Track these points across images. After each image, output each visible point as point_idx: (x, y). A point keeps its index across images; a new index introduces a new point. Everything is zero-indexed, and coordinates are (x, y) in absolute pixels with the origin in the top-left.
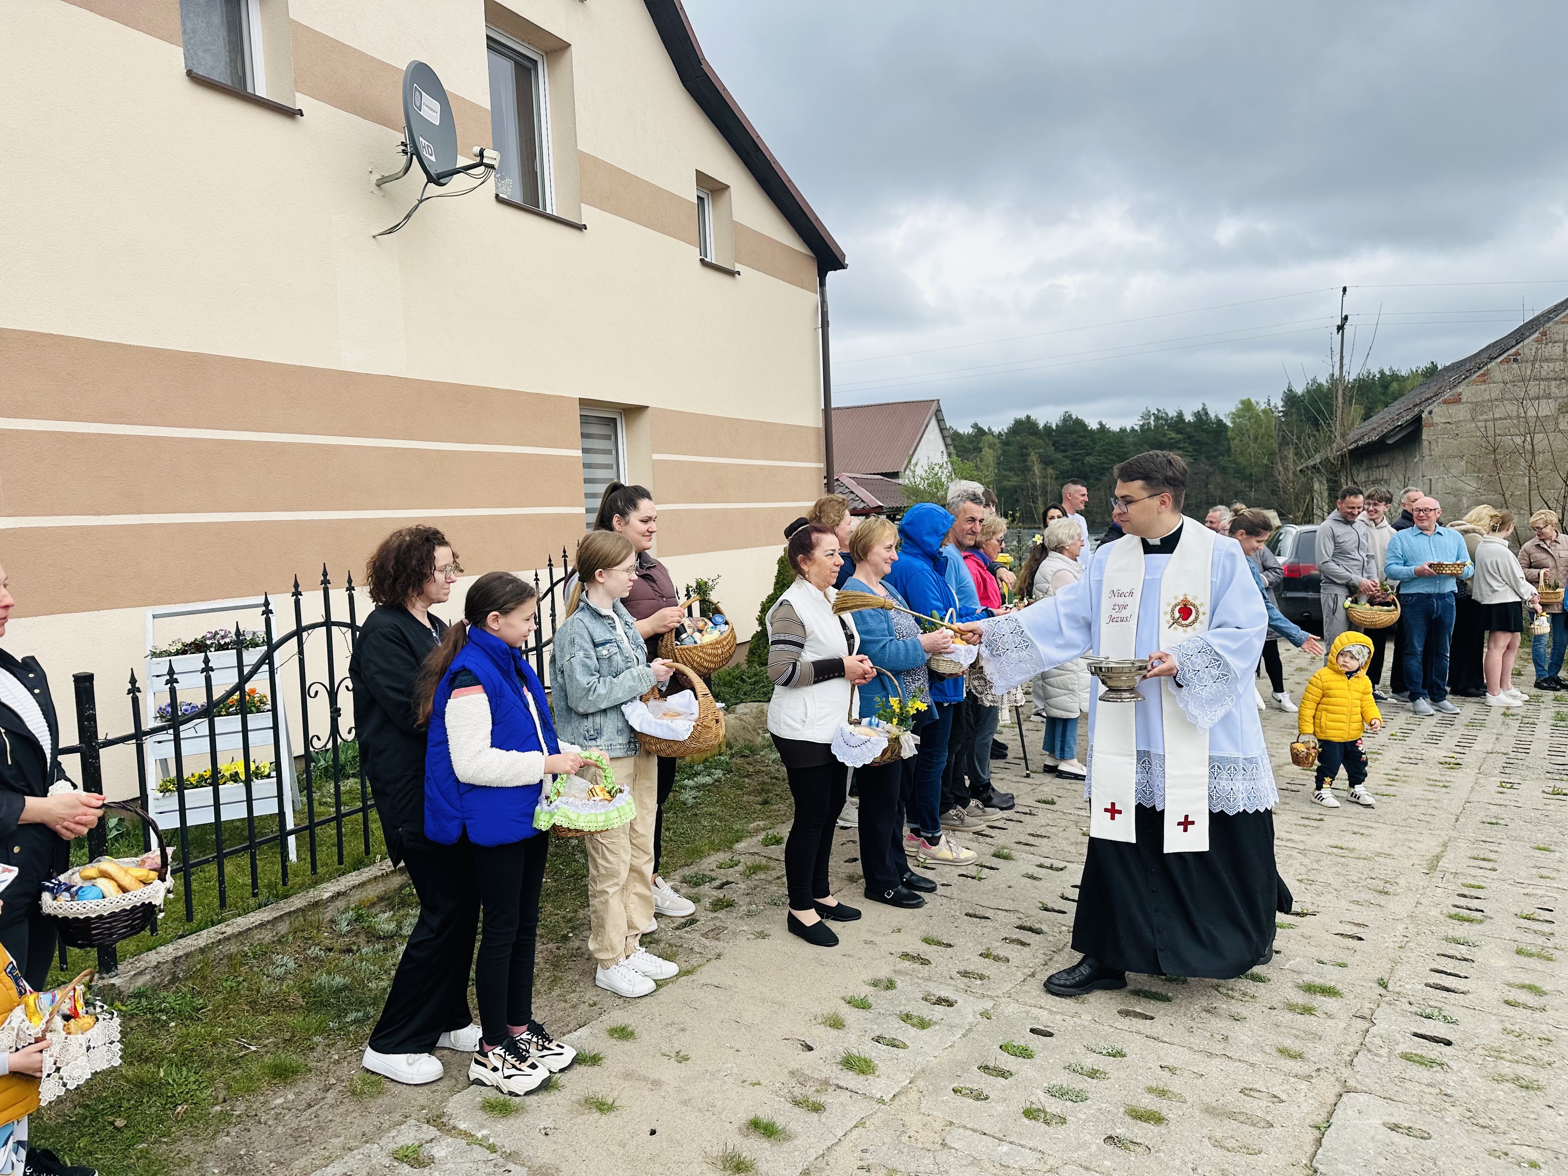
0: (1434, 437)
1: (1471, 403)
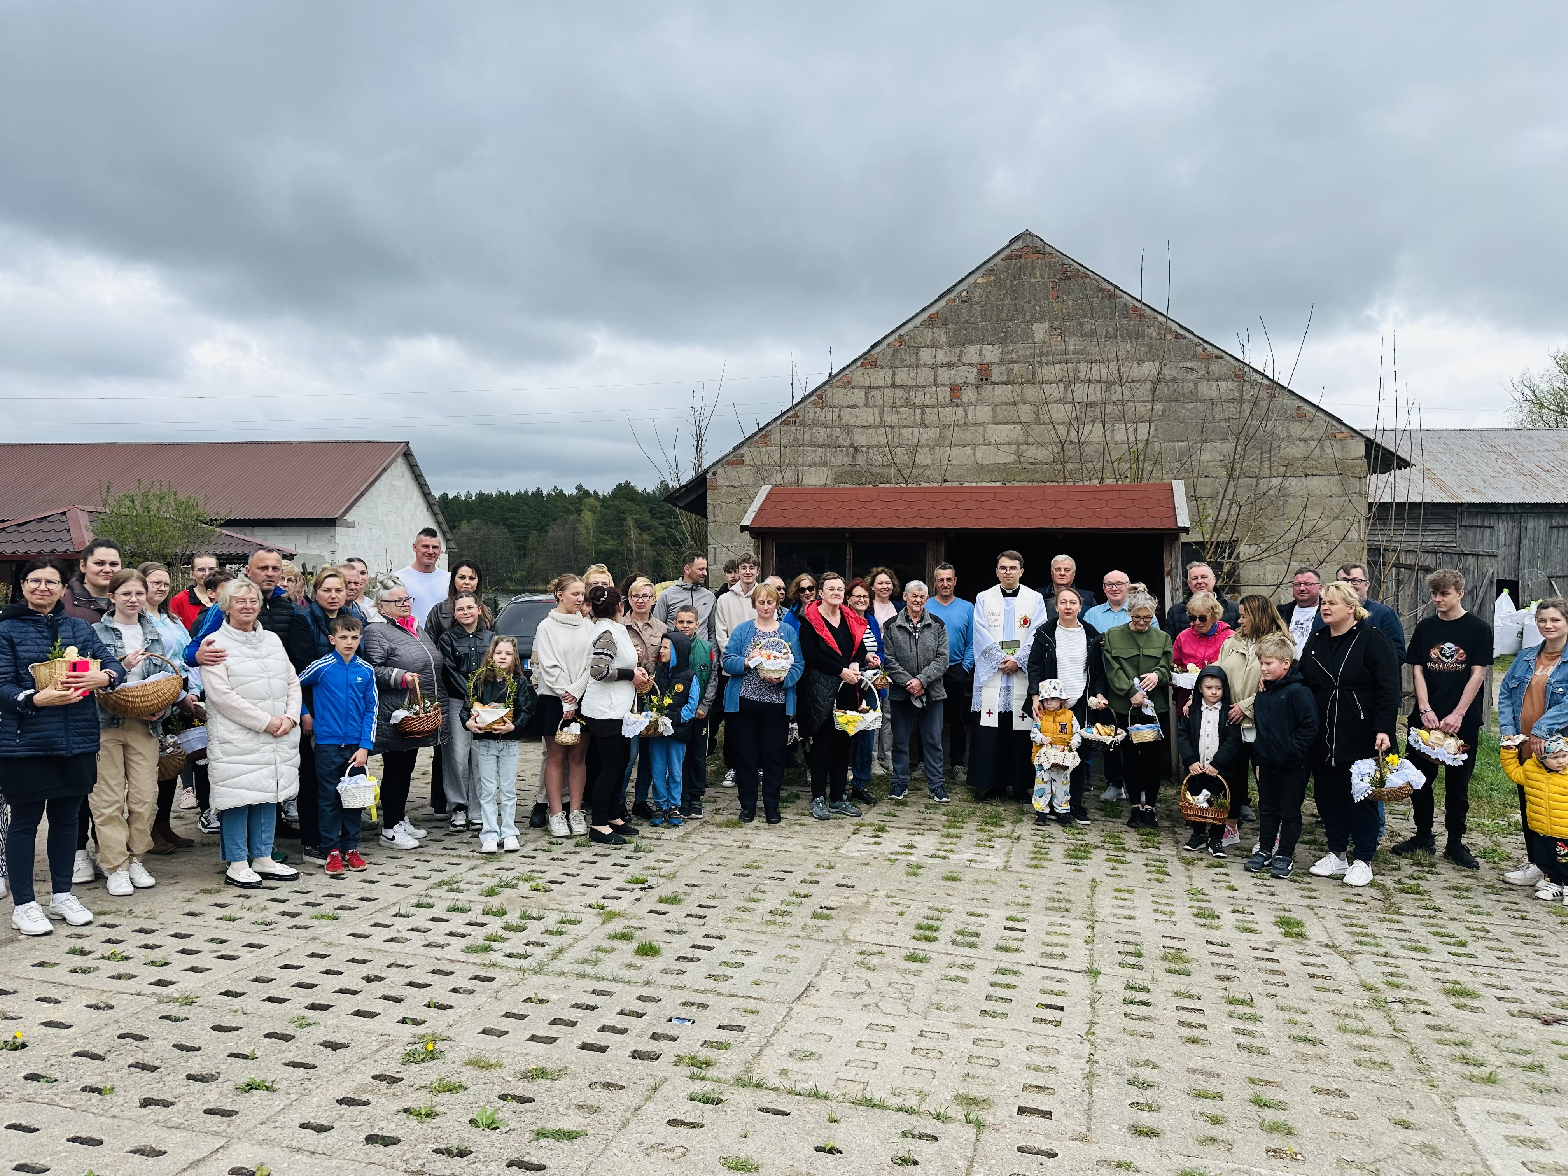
0: (718, 502)
1: (754, 466)
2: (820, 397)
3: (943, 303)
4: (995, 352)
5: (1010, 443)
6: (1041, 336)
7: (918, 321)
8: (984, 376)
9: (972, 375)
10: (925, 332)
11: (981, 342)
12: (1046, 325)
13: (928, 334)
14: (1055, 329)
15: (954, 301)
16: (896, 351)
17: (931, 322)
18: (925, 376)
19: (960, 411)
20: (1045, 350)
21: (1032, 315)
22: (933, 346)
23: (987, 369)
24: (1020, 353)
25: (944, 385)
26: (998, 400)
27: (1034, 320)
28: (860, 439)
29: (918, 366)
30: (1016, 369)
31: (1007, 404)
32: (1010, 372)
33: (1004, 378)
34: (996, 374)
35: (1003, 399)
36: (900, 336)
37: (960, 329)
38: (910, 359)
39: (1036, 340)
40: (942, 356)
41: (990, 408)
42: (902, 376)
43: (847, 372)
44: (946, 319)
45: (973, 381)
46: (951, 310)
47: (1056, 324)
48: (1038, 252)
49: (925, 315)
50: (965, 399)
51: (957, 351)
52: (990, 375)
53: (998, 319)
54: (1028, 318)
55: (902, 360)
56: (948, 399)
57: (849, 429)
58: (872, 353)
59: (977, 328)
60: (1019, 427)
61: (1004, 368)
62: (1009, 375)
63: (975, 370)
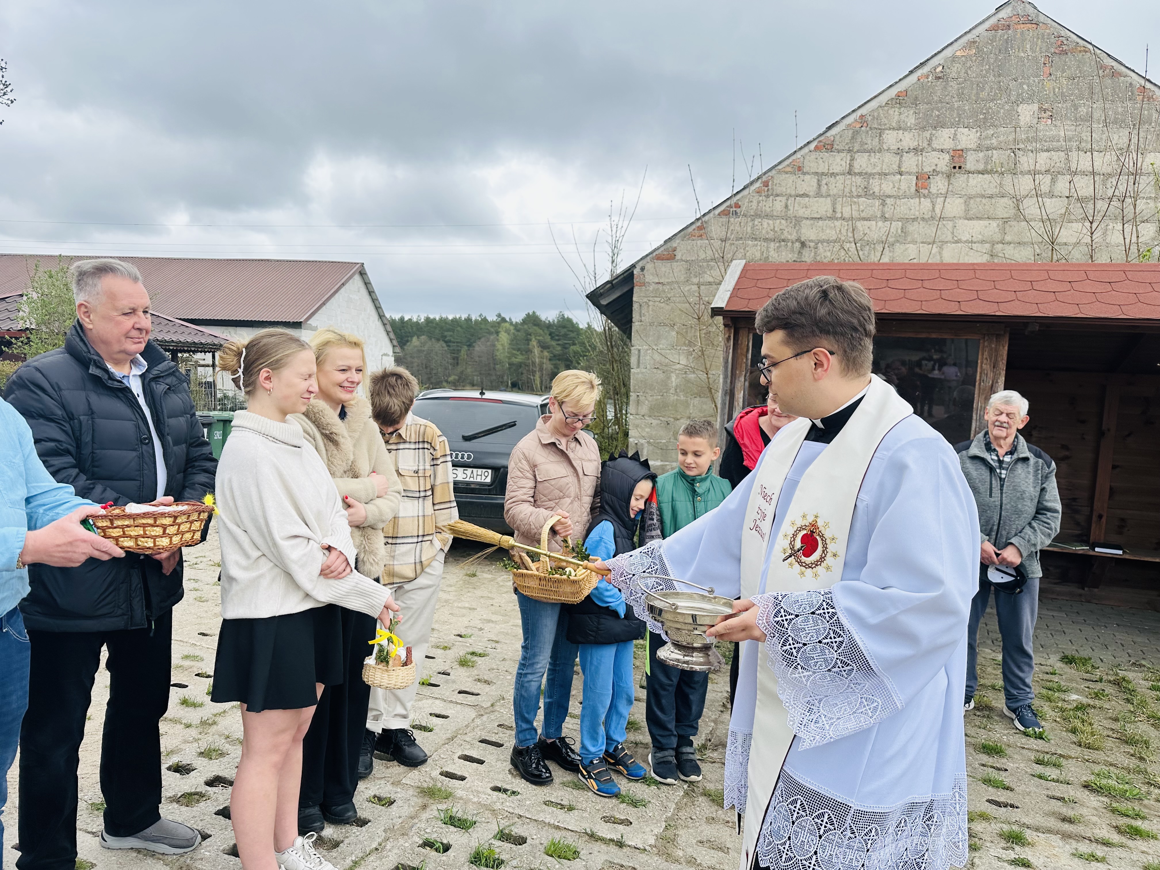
0: (645, 300)
1: (687, 261)
2: (766, 184)
3: (913, 78)
4: (972, 136)
5: (983, 242)
6: (1028, 119)
7: (883, 99)
8: (957, 166)
9: (943, 162)
10: (891, 112)
11: (955, 125)
12: (1035, 107)
13: (894, 114)
14: (1045, 111)
15: (927, 77)
16: (856, 133)
17: (899, 100)
18: (889, 161)
19: (926, 203)
20: (1031, 135)
21: (1018, 95)
22: (899, 129)
23: (960, 156)
24: (1002, 138)
25: (910, 174)
26: (972, 192)
27: (1020, 100)
28: (809, 233)
29: (880, 151)
30: (995, 156)
31: (983, 196)
32: (988, 160)
33: (981, 167)
34: (971, 162)
35: (979, 190)
36: (862, 116)
37: (932, 110)
38: (872, 143)
39: (1022, 123)
40: (908, 140)
41: (962, 200)
42: (862, 162)
43: (798, 155)
44: (916, 98)
45: (945, 169)
46: (922, 87)
47: (1046, 106)
48: (1031, 22)
49: (893, 92)
50: (934, 190)
51: (927, 134)
52: (965, 163)
53: (978, 98)
54: (1013, 98)
55: (863, 144)
56: (913, 189)
57: (797, 221)
58: (828, 134)
59: (952, 109)
60: (994, 224)
61: (981, 155)
62: (986, 163)
63: (947, 157)
